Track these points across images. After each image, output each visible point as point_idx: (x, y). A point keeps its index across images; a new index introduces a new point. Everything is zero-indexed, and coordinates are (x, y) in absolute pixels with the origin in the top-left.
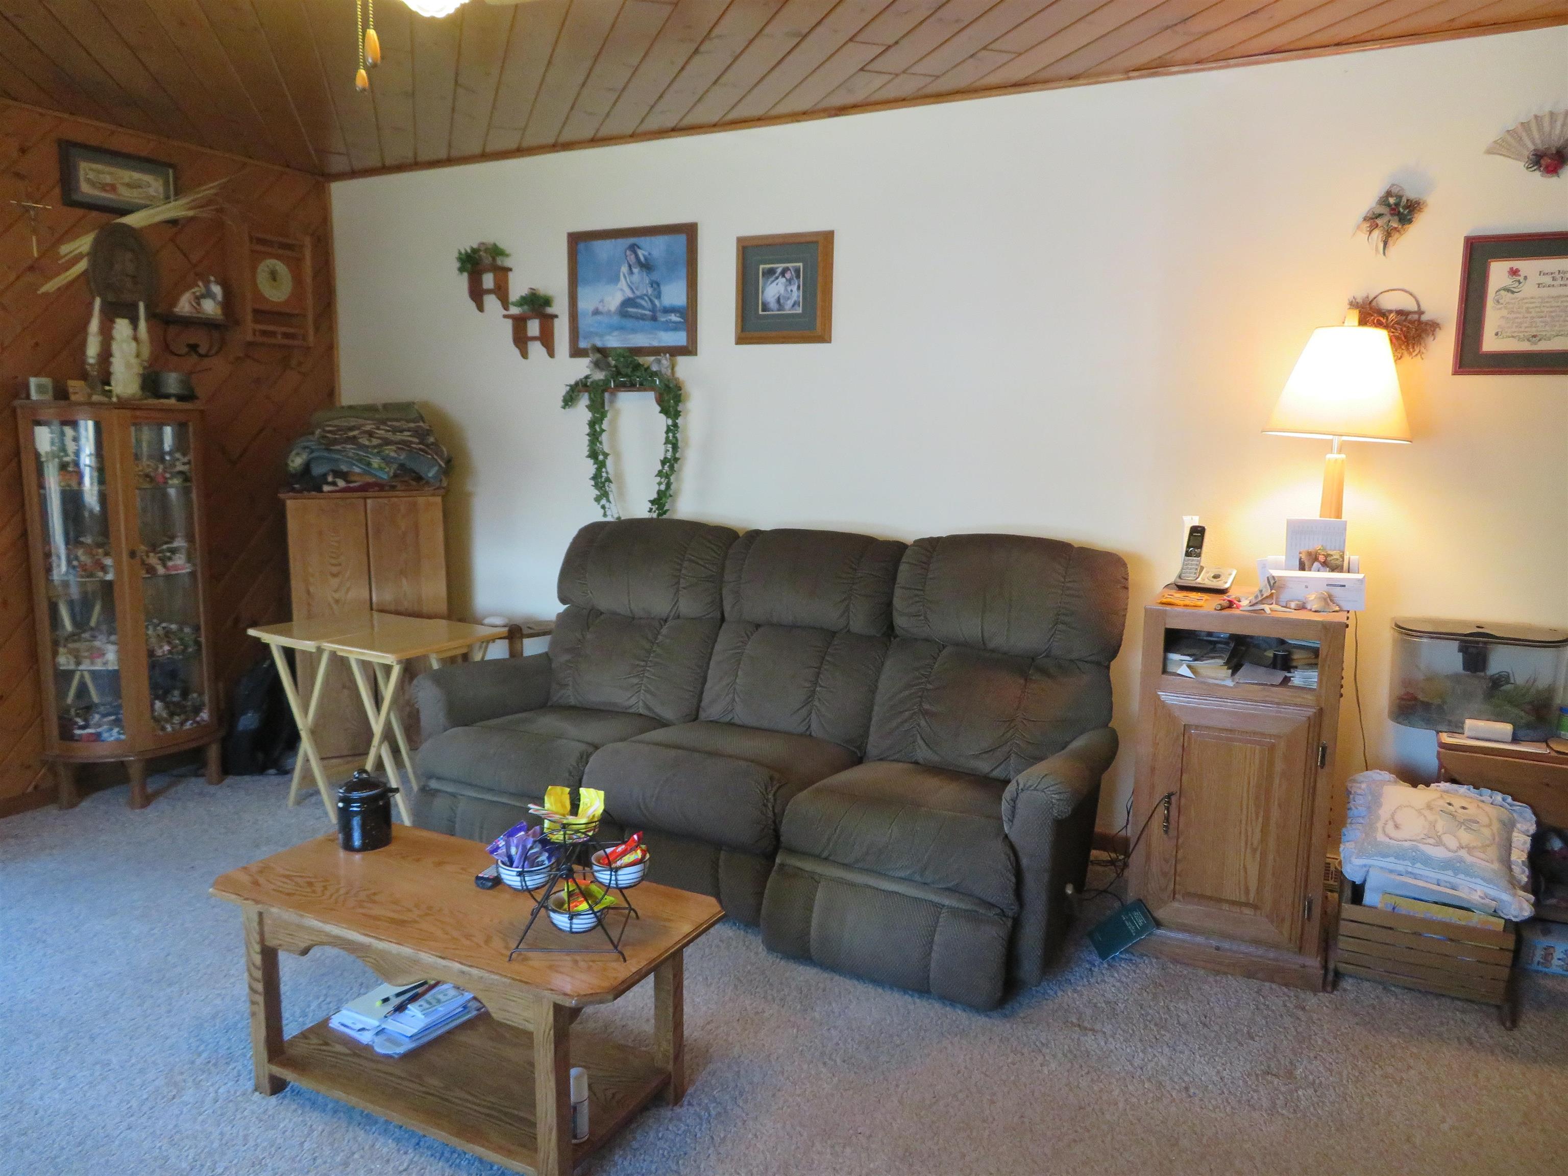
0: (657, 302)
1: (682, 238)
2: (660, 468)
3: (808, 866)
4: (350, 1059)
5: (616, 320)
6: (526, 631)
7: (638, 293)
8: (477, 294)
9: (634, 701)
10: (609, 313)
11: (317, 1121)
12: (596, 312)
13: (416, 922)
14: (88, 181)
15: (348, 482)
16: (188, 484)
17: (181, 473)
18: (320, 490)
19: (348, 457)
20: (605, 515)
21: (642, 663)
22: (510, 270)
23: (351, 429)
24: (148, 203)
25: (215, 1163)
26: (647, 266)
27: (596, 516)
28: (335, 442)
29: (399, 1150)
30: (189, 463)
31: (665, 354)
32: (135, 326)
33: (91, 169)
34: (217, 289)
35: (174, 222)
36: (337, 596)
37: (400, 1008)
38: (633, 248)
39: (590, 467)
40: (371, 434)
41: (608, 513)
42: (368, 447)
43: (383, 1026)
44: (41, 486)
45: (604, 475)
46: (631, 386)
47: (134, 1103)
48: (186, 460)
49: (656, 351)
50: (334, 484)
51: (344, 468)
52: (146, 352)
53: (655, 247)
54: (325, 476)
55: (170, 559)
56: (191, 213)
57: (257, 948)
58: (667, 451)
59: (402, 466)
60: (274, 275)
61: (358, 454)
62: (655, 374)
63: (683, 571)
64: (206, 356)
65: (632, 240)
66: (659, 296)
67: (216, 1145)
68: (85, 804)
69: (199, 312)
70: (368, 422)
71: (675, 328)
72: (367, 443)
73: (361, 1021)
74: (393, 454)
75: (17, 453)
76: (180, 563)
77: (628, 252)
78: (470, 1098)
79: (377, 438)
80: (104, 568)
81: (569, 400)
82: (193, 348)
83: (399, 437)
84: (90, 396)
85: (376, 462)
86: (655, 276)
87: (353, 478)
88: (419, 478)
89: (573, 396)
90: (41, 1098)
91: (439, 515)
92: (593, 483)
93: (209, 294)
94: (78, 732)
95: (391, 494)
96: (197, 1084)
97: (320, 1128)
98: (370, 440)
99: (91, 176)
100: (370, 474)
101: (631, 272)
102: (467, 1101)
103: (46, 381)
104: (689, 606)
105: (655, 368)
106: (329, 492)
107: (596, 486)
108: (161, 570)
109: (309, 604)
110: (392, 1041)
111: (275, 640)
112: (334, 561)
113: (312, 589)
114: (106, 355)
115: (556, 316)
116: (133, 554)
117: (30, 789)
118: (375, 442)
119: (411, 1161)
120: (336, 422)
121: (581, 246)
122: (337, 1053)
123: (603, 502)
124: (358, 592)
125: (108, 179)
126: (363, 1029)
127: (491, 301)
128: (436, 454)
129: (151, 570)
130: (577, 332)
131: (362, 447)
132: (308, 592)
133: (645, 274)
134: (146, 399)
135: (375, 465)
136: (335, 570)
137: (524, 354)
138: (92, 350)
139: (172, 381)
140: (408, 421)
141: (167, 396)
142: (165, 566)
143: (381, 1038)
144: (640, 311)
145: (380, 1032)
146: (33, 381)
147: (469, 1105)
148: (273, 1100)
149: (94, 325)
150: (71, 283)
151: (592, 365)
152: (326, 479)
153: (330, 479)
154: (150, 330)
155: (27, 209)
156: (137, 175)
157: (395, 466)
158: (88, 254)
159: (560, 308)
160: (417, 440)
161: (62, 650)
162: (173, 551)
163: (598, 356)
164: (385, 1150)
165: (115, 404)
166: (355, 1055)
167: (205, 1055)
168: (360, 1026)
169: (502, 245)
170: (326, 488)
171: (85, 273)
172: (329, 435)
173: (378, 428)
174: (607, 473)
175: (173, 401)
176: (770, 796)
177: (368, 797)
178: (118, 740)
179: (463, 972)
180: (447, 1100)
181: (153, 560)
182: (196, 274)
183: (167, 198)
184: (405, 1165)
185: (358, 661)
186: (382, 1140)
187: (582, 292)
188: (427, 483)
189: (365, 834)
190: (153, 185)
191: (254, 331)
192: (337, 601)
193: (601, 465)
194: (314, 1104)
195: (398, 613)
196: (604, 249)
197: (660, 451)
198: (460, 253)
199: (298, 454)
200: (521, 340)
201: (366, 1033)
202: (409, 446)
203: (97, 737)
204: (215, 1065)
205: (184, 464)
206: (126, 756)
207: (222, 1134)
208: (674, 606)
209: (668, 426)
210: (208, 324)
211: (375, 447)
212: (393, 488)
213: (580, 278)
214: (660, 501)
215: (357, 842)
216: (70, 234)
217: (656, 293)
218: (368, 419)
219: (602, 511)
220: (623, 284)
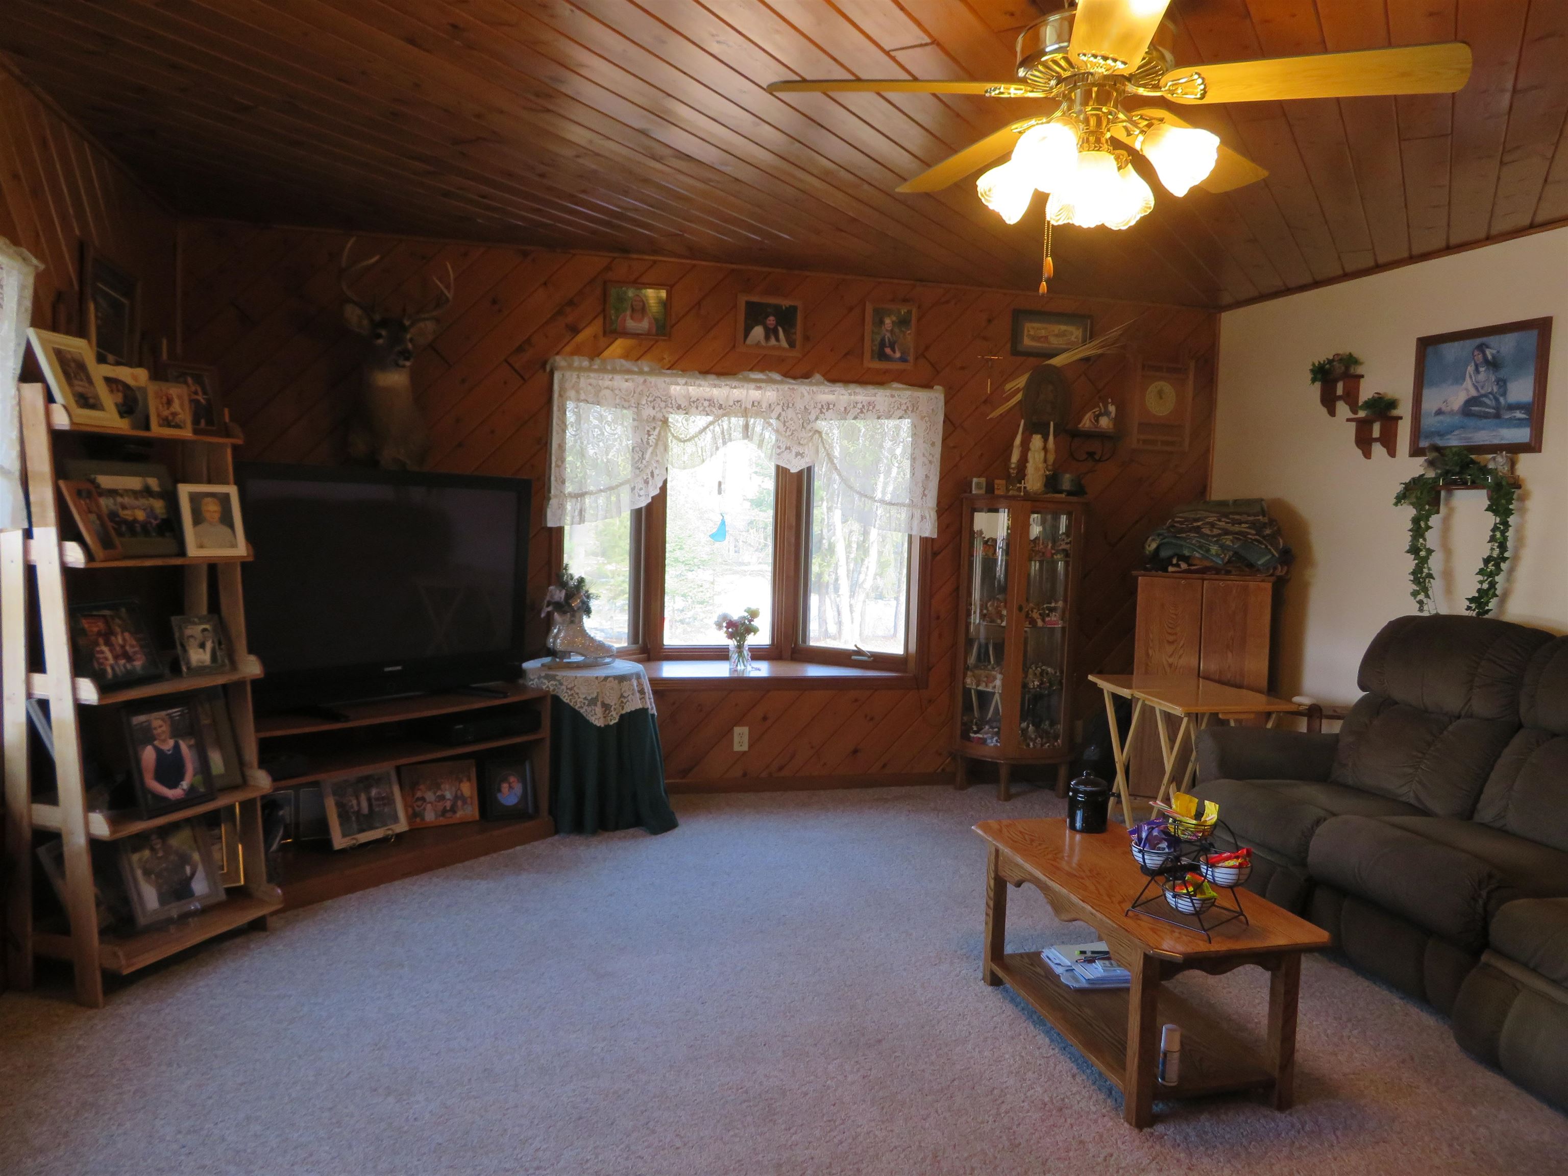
0: (1502, 400)
1: (1533, 335)
2: (1482, 566)
3: (1514, 972)
4: (1043, 979)
5: (1457, 419)
6: (1324, 713)
7: (1483, 392)
8: (1329, 402)
9: (1407, 792)
10: (1452, 413)
11: (1009, 1010)
12: (1439, 412)
13: (1083, 878)
14: (1029, 336)
15: (1189, 565)
16: (1068, 559)
17: (1064, 550)
18: (1166, 570)
19: (1192, 544)
20: (1421, 610)
21: (1420, 755)
22: (1362, 376)
23: (1197, 520)
24: (1070, 347)
25: (939, 1005)
26: (1494, 365)
27: (1412, 610)
28: (1182, 531)
29: (1050, 1045)
30: (1070, 543)
31: (1502, 452)
32: (1046, 439)
33: (1033, 328)
34: (1112, 409)
35: (1087, 359)
36: (1171, 660)
37: (1091, 961)
38: (1481, 348)
39: (1410, 562)
40: (1212, 525)
41: (1425, 607)
42: (1208, 536)
43: (1074, 967)
44: (971, 555)
45: (1426, 571)
46: (1464, 485)
47: (913, 959)
48: (1068, 541)
49: (1495, 449)
50: (1178, 565)
51: (1186, 553)
52: (1051, 458)
53: (1506, 345)
54: (1171, 558)
55: (1048, 615)
56: (1100, 351)
57: (993, 875)
58: (1492, 549)
59: (1236, 553)
60: (1160, 394)
61: (1200, 542)
62: (1490, 472)
63: (1480, 670)
64: (1099, 461)
65: (1478, 341)
66: (1504, 394)
67: (944, 997)
68: (971, 790)
69: (1096, 427)
70: (1212, 515)
71: (1520, 423)
72: (1208, 532)
73: (1059, 959)
74: (1228, 543)
75: (960, 531)
76: (1055, 620)
77: (1476, 353)
78: (1107, 1029)
79: (1219, 529)
80: (1001, 617)
81: (1400, 499)
82: (1091, 455)
83: (1237, 528)
84: (1008, 490)
85: (1214, 549)
86: (1502, 373)
87: (1195, 562)
88: (1251, 566)
89: (1407, 493)
90: (870, 938)
91: (1268, 600)
92: (1412, 578)
93: (1107, 413)
94: (972, 735)
95: (1227, 577)
96: (952, 963)
97: (1008, 1014)
98: (1211, 531)
99: (1032, 333)
100: (1207, 558)
101: (1477, 371)
102: (1104, 1030)
103: (983, 480)
104: (1483, 706)
105: (1491, 466)
106: (1172, 572)
107: (1416, 581)
108: (1040, 623)
109: (1147, 665)
110: (1075, 979)
111: (1107, 687)
112: (1170, 631)
113: (1150, 652)
114: (1024, 460)
115: (1401, 418)
116: (1020, 609)
117: (939, 770)
118: (1216, 531)
119: (1054, 1055)
120: (1185, 515)
121: (1430, 350)
122: (1038, 974)
123: (1421, 597)
124: (1189, 660)
125: (1043, 333)
126: (1059, 964)
127: (1343, 409)
128: (1272, 545)
129: (1033, 622)
130: (1419, 432)
131: (1203, 536)
132: (1148, 655)
133: (1491, 372)
134: (1047, 493)
135: (1213, 552)
136: (1171, 638)
137: (1367, 454)
138: (1015, 458)
139: (1066, 481)
140: (1249, 515)
141: (1061, 492)
142: (1043, 620)
143: (1069, 974)
144: (1483, 409)
145: (1070, 970)
146: (975, 480)
147: (1105, 1035)
148: (990, 988)
149: (1018, 440)
150: (1011, 409)
151: (1426, 464)
152: (1172, 561)
153: (1175, 561)
154: (1055, 442)
155: (988, 360)
156: (1063, 328)
157: (1231, 553)
158: (1023, 388)
159: (1405, 410)
160: (1253, 532)
161: (969, 673)
162: (1052, 610)
163: (1435, 454)
164: (1041, 1042)
165: (1022, 497)
166: (1047, 977)
167: (964, 950)
168: (1058, 961)
169: (1357, 353)
170: (1171, 569)
171: (1020, 402)
172: (1177, 525)
173: (1220, 520)
174: (1429, 569)
175: (1063, 495)
176: (1484, 893)
177: (1091, 792)
178: (996, 746)
179: (1092, 914)
180: (1090, 1025)
181: (1035, 615)
182: (1100, 398)
183: (1084, 342)
184: (1049, 1055)
185: (1160, 710)
186: (1043, 1035)
187: (1427, 393)
188: (1258, 570)
189: (1085, 819)
190: (1075, 332)
191: (1138, 440)
192: (1170, 665)
193: (1422, 562)
194: (1012, 1000)
195: (1220, 682)
196: (1451, 351)
197: (1486, 549)
198: (1314, 364)
199: (1153, 540)
200: (1364, 442)
201: (1059, 967)
202: (1245, 537)
203: (983, 742)
204: (967, 958)
205: (1067, 543)
206: (999, 759)
207: (951, 993)
208: (1466, 704)
209: (1496, 524)
210: (1102, 436)
211: (1214, 536)
212: (1228, 572)
213: (1425, 382)
214: (1480, 600)
215: (1078, 825)
216: (1012, 376)
217: (1501, 390)
218: (1211, 512)
219: (1418, 605)
220: (1468, 383)
